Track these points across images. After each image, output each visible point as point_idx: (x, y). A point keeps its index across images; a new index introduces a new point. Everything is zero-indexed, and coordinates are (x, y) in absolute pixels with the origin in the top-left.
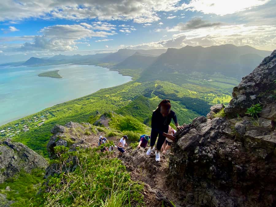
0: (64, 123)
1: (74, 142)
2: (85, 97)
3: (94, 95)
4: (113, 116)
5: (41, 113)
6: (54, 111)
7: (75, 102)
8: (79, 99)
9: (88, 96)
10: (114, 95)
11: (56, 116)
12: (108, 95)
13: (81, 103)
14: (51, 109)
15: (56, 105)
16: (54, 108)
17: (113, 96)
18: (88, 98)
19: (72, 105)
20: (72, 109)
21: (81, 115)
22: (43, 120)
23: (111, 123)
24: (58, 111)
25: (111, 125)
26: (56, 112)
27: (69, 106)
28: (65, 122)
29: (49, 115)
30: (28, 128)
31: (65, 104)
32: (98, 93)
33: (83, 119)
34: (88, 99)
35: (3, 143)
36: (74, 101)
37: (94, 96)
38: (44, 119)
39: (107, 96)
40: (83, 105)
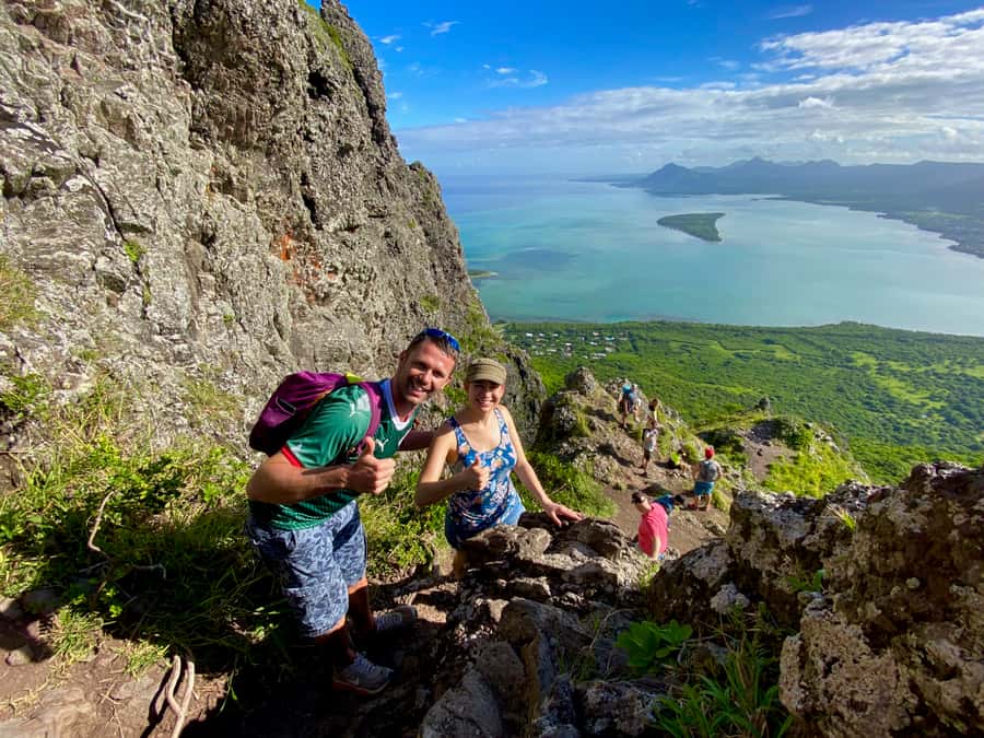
0: (650, 383)
1: (589, 432)
2: (760, 332)
3: (803, 336)
4: (812, 452)
5: (614, 329)
6: (644, 335)
7: (717, 333)
8: (733, 329)
9: (774, 331)
10: (906, 369)
11: (642, 352)
12: (872, 361)
13: (734, 346)
14: (637, 328)
15: (657, 320)
16: (648, 328)
17: (894, 373)
18: (771, 336)
19: (700, 341)
20: (693, 350)
21: (709, 385)
22: (607, 349)
23: (783, 472)
24: (654, 340)
25: (779, 476)
26: (646, 340)
27: (692, 340)
28: (652, 381)
29: (625, 343)
30: (570, 352)
31: (685, 328)
32: (827, 333)
33: (708, 399)
34: (768, 342)
35: (515, 359)
36: (716, 330)
37: (802, 339)
38: (609, 346)
39: (861, 359)
40: (738, 355)
